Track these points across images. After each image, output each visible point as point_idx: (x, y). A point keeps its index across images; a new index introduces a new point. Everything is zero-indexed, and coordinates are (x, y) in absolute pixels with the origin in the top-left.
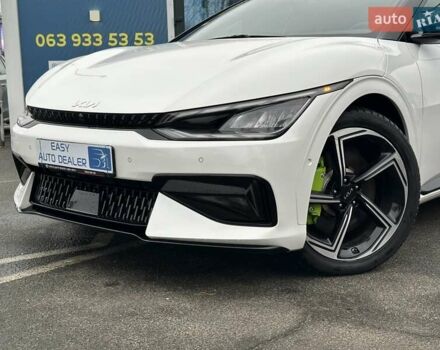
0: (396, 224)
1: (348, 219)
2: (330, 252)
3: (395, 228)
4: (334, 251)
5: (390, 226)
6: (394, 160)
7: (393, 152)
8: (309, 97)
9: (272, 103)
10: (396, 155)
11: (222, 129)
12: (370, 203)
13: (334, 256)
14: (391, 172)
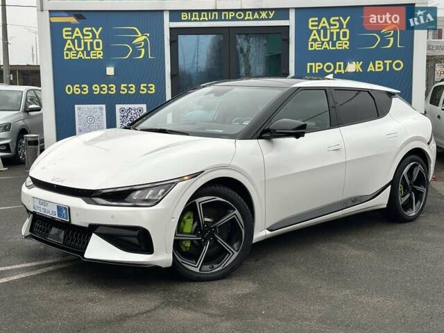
0: (237, 251)
1: (206, 249)
2: (194, 268)
3: (236, 254)
4: (197, 267)
5: (233, 253)
6: (235, 214)
7: (235, 210)
8: (174, 183)
9: (154, 186)
10: (236, 212)
11: (126, 200)
12: (220, 240)
13: (197, 270)
14: (233, 221)
